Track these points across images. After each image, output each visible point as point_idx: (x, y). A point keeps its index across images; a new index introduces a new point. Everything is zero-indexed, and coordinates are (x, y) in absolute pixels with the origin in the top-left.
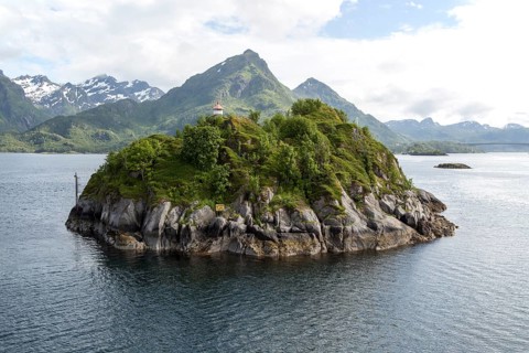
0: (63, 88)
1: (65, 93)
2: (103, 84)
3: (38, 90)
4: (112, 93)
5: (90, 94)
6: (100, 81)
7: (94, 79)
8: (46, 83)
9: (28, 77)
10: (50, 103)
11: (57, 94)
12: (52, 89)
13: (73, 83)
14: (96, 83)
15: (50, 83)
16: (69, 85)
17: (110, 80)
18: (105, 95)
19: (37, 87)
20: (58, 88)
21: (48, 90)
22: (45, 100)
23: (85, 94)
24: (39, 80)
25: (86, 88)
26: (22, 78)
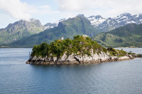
0: (107, 20)
1: (108, 22)
2: (125, 17)
3: (97, 21)
4: (129, 21)
5: (119, 22)
6: (124, 15)
7: (121, 15)
8: (100, 18)
9: (93, 16)
10: (102, 27)
11: (105, 23)
12: (104, 20)
13: (111, 18)
14: (122, 17)
15: (102, 18)
16: (110, 18)
17: (128, 15)
18: (126, 22)
19: (97, 20)
20: (105, 20)
21: (101, 21)
22: (100, 26)
23: (117, 22)
24: (98, 17)
25: (117, 19)
26: (91, 17)
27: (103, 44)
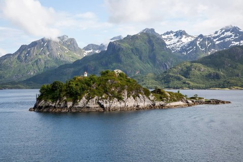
0: (196, 39)
1: (198, 42)
2: (229, 34)
3: (178, 41)
4: (236, 40)
5: (218, 42)
6: (227, 31)
7: (222, 30)
8: (184, 36)
9: (172, 32)
10: (187, 51)
11: (192, 44)
12: (190, 40)
13: (204, 35)
14: (223, 33)
15: (188, 36)
16: (201, 36)
17: (235, 30)
18: (230, 42)
19: (178, 39)
20: (193, 39)
21: (185, 40)
22: (184, 49)
23: (212, 41)
24: (180, 34)
25: (215, 38)
26: (168, 33)
27: (184, 83)
